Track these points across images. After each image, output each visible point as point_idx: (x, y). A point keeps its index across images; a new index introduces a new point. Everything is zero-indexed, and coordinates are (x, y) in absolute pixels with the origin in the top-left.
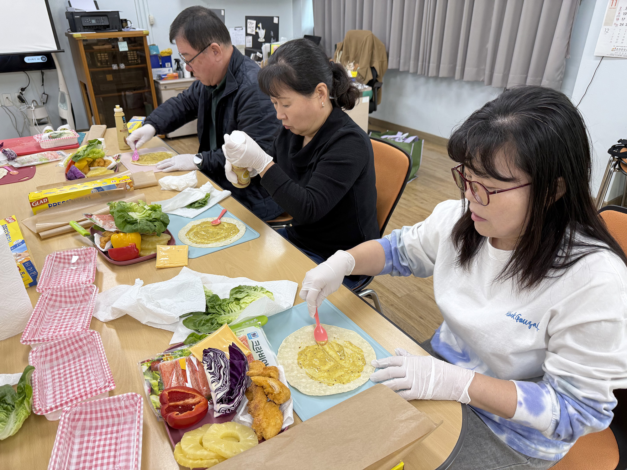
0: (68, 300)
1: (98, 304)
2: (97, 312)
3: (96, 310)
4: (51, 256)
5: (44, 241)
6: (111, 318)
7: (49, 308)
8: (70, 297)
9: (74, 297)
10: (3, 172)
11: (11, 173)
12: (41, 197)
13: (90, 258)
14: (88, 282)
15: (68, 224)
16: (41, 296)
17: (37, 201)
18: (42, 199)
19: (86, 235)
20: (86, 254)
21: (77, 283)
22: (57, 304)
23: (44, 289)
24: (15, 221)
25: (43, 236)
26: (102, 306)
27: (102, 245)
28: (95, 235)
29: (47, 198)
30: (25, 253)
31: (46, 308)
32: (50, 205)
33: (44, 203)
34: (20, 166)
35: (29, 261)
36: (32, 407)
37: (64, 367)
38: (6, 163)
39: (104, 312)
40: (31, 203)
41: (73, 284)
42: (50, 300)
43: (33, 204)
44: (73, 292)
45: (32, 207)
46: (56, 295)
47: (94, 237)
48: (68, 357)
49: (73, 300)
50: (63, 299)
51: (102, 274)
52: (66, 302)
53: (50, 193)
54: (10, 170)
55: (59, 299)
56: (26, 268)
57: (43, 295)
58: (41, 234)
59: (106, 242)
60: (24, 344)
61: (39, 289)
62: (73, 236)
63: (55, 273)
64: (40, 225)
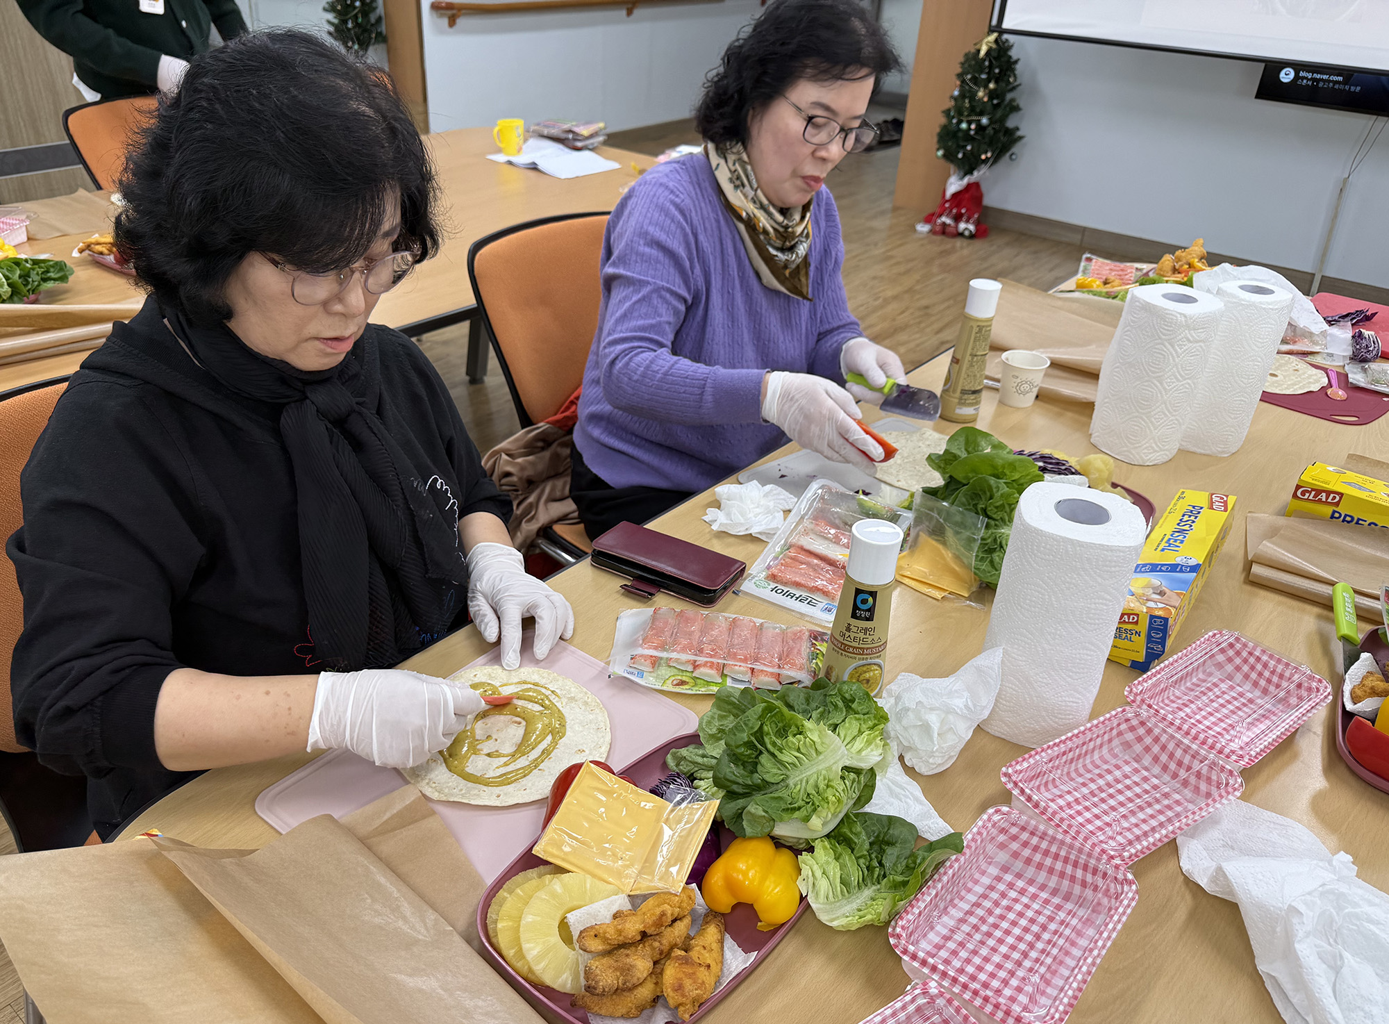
0: (1164, 758)
1: (1214, 821)
2: (1192, 837)
3: (1194, 831)
4: (1222, 635)
5: (1248, 588)
6: (1203, 882)
7: (1116, 742)
8: (1171, 756)
9: (1180, 764)
10: (1317, 381)
11: (1329, 392)
12: (1330, 487)
13: (1300, 698)
14: (1234, 757)
15: (1332, 584)
16: (1120, 710)
17: (1313, 490)
18: (1328, 493)
19: (1345, 639)
20: (1299, 686)
21: (1210, 741)
22: (1138, 748)
23: (1139, 698)
24: (1226, 510)
25: (1256, 576)
26: (1214, 834)
27: (1359, 692)
28: (1365, 656)
29: (1341, 495)
30: (1175, 597)
31: (1110, 741)
32: (1337, 515)
33: (1326, 503)
34: (1362, 385)
35: (1166, 620)
36: (894, 915)
37: (1022, 892)
38: (1342, 364)
39: (1204, 853)
40: (1298, 487)
41: (1202, 736)
42: (1132, 729)
43: (1301, 491)
44: (1185, 751)
45: (1295, 496)
46: (1149, 731)
47: (1357, 658)
48: (1048, 879)
49: (1173, 766)
50: (1156, 749)
51: (1295, 756)
52: (1156, 759)
53: (1360, 488)
54: (1334, 382)
55: (1148, 740)
56: (1151, 628)
57: (1124, 711)
58: (1256, 569)
59: (1374, 693)
60: (1004, 779)
61: (1131, 691)
62: (1319, 617)
63: (1201, 676)
64: (1271, 549)
